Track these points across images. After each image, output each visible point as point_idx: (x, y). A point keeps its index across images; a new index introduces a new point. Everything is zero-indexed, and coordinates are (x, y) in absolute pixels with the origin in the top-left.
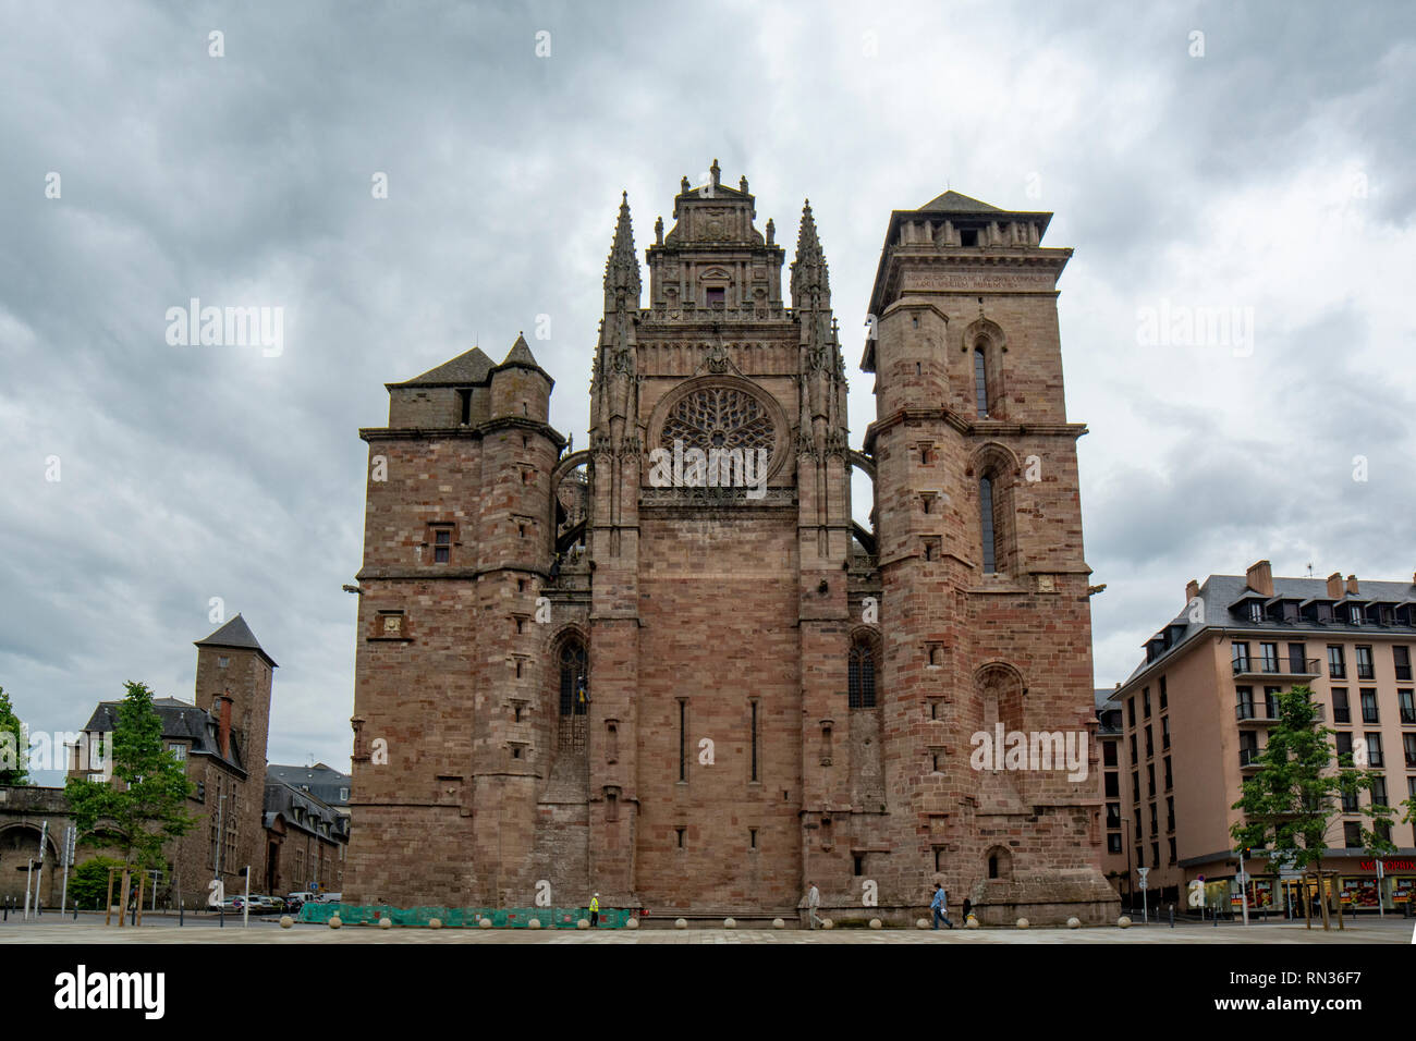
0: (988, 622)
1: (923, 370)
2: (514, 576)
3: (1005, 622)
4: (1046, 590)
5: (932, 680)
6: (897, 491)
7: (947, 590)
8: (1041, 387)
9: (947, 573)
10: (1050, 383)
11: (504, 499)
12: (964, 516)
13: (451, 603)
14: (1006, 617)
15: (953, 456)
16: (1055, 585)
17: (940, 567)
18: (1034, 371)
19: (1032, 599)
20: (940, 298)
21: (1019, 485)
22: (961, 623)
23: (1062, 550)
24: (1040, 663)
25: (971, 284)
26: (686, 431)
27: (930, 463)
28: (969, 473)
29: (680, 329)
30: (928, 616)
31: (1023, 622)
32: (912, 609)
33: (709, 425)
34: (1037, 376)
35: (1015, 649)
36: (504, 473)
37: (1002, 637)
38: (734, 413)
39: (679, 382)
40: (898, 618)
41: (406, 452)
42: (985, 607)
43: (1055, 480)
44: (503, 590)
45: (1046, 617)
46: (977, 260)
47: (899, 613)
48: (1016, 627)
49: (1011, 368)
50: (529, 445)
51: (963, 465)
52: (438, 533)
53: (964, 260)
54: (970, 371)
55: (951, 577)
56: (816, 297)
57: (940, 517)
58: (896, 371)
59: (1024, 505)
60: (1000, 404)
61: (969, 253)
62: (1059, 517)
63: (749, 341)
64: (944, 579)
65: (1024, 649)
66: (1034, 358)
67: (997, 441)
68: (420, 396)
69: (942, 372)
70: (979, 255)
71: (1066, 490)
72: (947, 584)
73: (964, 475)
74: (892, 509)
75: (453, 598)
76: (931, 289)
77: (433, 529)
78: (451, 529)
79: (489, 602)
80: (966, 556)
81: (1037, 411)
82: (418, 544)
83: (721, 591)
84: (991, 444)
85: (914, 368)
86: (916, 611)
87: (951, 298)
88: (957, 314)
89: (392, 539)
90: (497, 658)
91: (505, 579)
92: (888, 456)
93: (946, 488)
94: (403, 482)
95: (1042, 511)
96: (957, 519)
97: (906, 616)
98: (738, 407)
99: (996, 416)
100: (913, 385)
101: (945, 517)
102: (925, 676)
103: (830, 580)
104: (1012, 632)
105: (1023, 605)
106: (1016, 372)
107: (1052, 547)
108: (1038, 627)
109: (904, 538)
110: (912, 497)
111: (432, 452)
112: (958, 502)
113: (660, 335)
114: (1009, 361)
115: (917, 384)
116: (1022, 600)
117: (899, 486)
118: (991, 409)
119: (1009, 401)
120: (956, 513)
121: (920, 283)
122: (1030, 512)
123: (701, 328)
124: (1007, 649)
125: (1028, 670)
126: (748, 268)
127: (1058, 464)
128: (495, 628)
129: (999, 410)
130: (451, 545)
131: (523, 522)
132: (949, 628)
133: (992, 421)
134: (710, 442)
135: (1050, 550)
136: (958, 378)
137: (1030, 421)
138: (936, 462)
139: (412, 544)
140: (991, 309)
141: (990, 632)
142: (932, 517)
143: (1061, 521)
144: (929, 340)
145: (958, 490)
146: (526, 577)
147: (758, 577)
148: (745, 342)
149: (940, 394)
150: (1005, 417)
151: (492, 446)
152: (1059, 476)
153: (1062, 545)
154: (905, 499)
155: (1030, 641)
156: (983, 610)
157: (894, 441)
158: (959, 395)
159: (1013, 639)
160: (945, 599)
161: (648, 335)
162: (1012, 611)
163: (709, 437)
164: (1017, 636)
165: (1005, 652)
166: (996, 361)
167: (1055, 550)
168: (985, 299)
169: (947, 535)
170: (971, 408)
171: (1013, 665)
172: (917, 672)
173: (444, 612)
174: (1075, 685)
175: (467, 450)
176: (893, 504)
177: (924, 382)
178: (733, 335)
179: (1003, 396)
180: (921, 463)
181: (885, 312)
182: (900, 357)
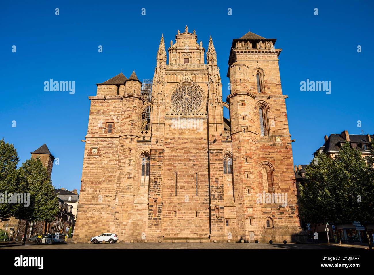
0: (262, 150)
1: (242, 81)
2: (130, 137)
3: (267, 150)
4: (278, 141)
5: (246, 167)
6: (235, 114)
7: (249, 141)
8: (274, 85)
9: (250, 136)
10: (277, 84)
11: (128, 116)
12: (254, 120)
13: (112, 145)
14: (267, 148)
15: (251, 104)
16: (281, 139)
17: (248, 135)
18: (272, 81)
19: (275, 143)
20: (246, 62)
21: (269, 111)
22: (254, 150)
23: (282, 129)
24: (278, 162)
25: (255, 58)
26: (178, 97)
27: (244, 106)
28: (255, 108)
29: (177, 70)
30: (244, 149)
31: (272, 150)
32: (240, 147)
33: (184, 95)
34: (274, 82)
35: (270, 158)
36: (128, 109)
37: (266, 154)
38: (191, 92)
39: (176, 84)
40: (236, 149)
41: (101, 103)
42: (261, 145)
43: (279, 110)
44: (126, 141)
45: (279, 148)
46: (256, 52)
47: (236, 147)
48: (270, 151)
49: (266, 80)
50: (135, 101)
51: (254, 106)
52: (109, 125)
53: (253, 52)
54: (255, 81)
55: (251, 138)
56: (213, 62)
57: (247, 121)
58: (234, 81)
59: (271, 117)
60: (263, 89)
61: (254, 50)
62: (281, 120)
63: (195, 73)
64: (249, 138)
65: (273, 158)
66: (272, 77)
67: (263, 99)
68: (105, 87)
69: (247, 81)
70: (257, 51)
71: (282, 113)
72: (250, 139)
73: (254, 109)
74: (234, 118)
75: (112, 143)
76: (244, 59)
77: (108, 124)
78: (113, 124)
79: (122, 144)
80: (255, 131)
81: (274, 91)
82: (103, 128)
83: (187, 141)
84: (261, 100)
85: (239, 81)
86: (241, 147)
87: (249, 62)
88: (251, 66)
89: (96, 127)
90: (124, 161)
91: (127, 138)
92: (232, 104)
93: (249, 113)
94: (100, 111)
95: (276, 119)
96: (252, 121)
97: (239, 148)
98: (192, 91)
99: (262, 93)
100: (239, 85)
101: (248, 121)
102: (244, 166)
103: (217, 138)
104: (269, 153)
105: (272, 145)
106: (268, 81)
107: (280, 128)
108: (277, 151)
109: (237, 127)
110: (239, 115)
111: (108, 103)
112: (252, 116)
113: (171, 72)
114: (265, 78)
115: (240, 85)
116: (271, 143)
117: (236, 112)
118: (261, 91)
119: (266, 89)
120: (252, 120)
121: (241, 58)
122: (273, 119)
123: (182, 70)
124: (268, 158)
125: (274, 164)
126: (195, 54)
127: (280, 106)
128: (124, 152)
129: (264, 91)
130: (112, 128)
131: (133, 122)
132: (251, 152)
133: (261, 94)
134: (184, 100)
135: (279, 130)
136: (252, 83)
137: (272, 94)
138: (246, 106)
139: (101, 128)
140: (261, 65)
141: (263, 153)
142: (245, 121)
143: (282, 121)
144: (243, 73)
145: (252, 113)
146: (133, 137)
147: (197, 137)
148: (194, 73)
149: (246, 87)
150: (265, 93)
151: (125, 102)
152: (281, 109)
153: (282, 128)
154: (237, 116)
155: (274, 155)
156: (261, 147)
157: (234, 100)
158: (252, 87)
159: (269, 155)
160: (249, 144)
161: (168, 72)
162: (269, 147)
163: (184, 98)
164: (271, 154)
165: (267, 159)
166: (262, 78)
167: (280, 130)
168: (258, 62)
169: (249, 126)
170: (256, 91)
171: (270, 162)
172: (242, 164)
173: (110, 147)
174: (288, 168)
175: (118, 102)
176: (234, 117)
177: (242, 84)
178: (191, 71)
179: (264, 87)
180: (242, 106)
181: (232, 66)
182: (235, 78)
